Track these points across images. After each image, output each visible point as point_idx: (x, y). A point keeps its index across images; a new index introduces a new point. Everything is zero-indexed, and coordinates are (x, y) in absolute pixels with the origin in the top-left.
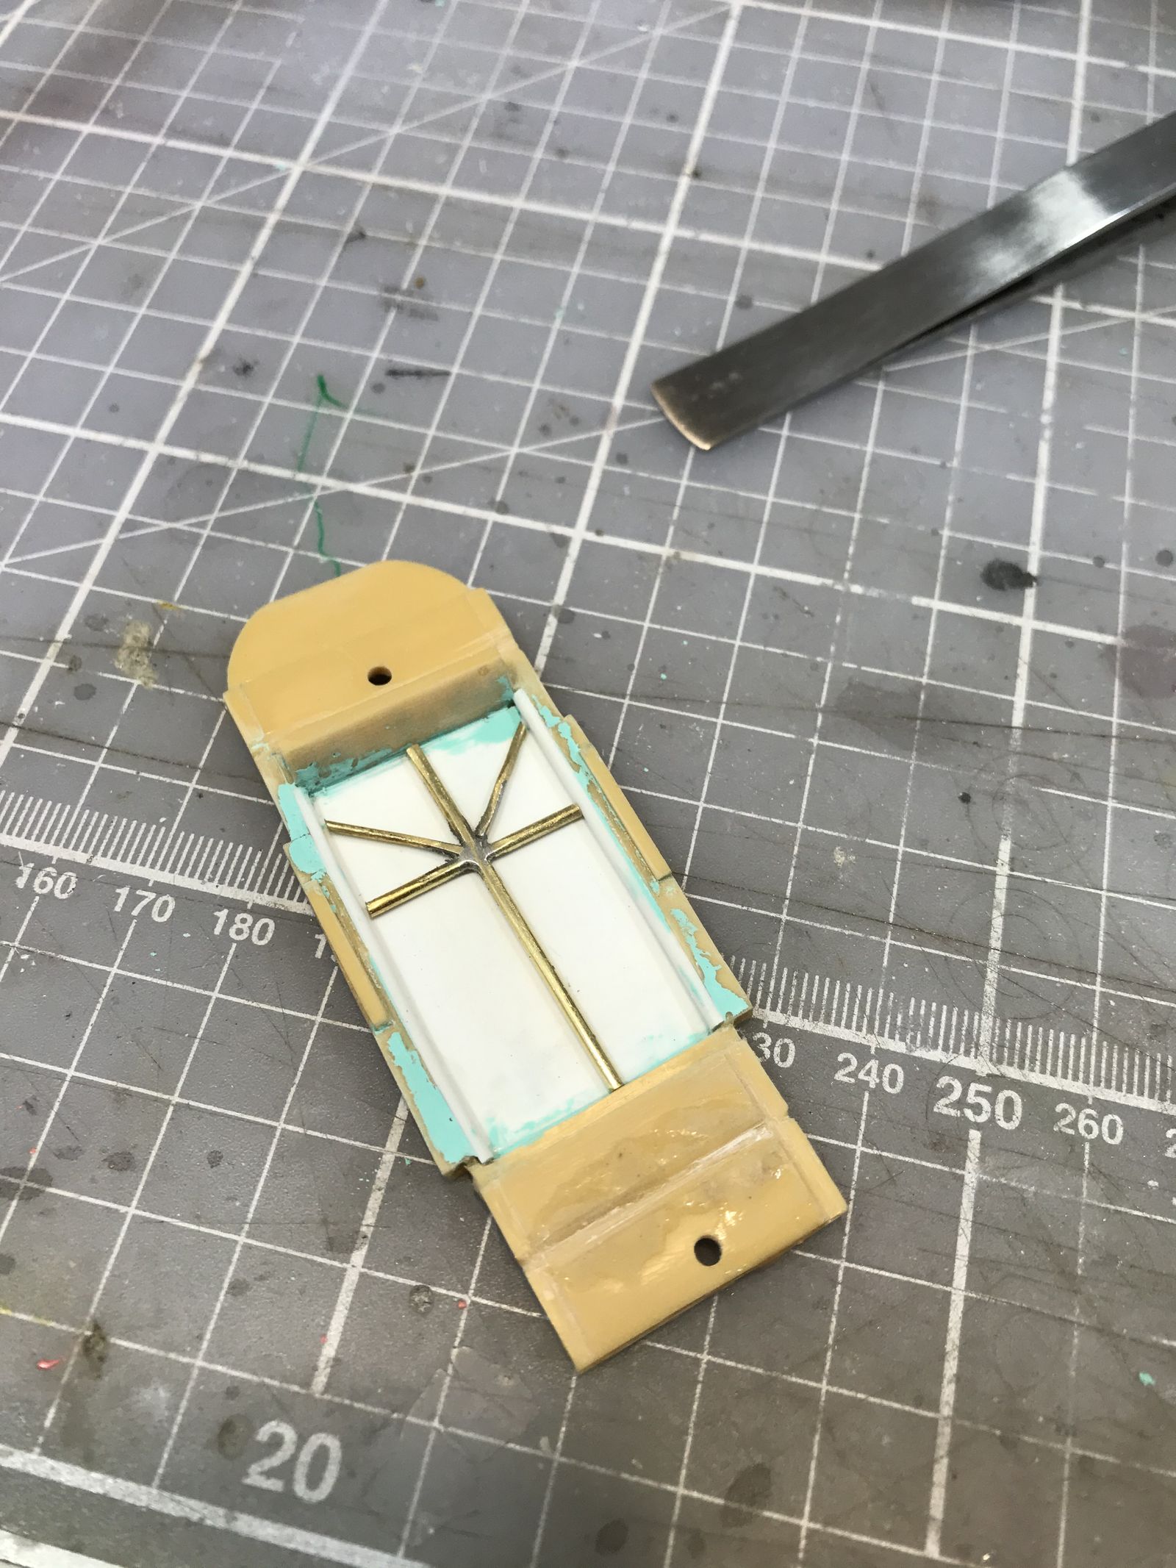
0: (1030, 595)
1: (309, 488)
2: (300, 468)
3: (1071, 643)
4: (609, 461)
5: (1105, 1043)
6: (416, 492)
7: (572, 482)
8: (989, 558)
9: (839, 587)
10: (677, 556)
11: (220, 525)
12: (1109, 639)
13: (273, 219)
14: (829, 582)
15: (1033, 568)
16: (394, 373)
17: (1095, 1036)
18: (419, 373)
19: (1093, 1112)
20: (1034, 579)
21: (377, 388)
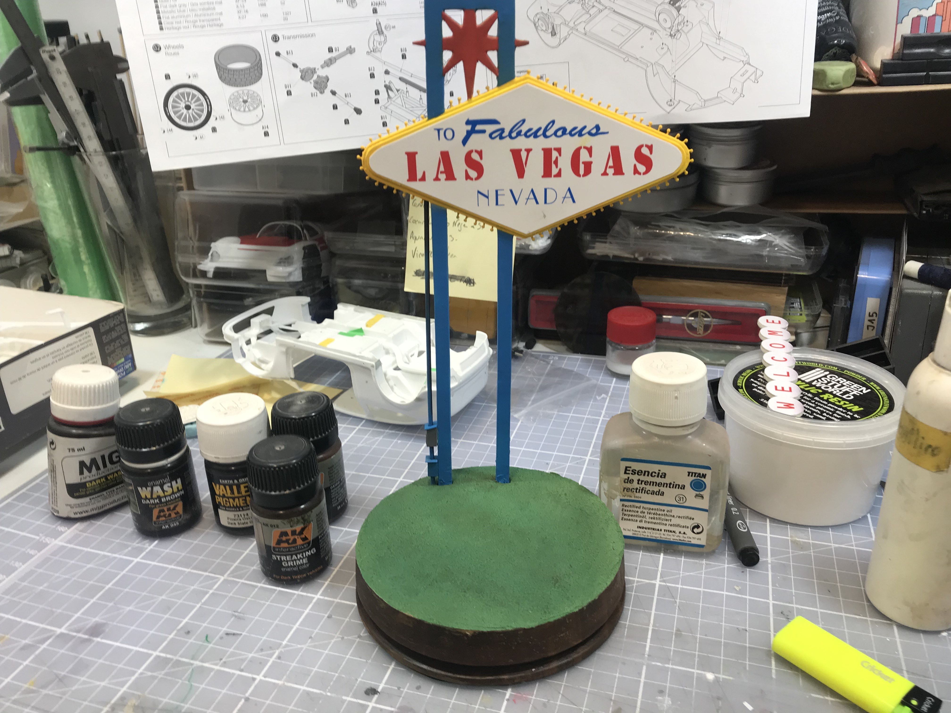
1: (192, 664)
2: (192, 659)
4: (276, 659)
6: (221, 666)
7: (262, 663)
8: (368, 687)
9: (324, 693)
10: (284, 684)
11: (166, 674)
13: (211, 592)
14: (322, 692)
16: (227, 634)
18: (234, 634)
21: (221, 638)
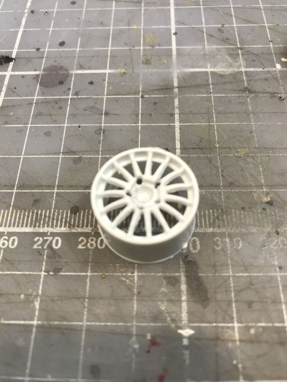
0: (11, 64)
3: (23, 76)
5: (15, 211)
12: (37, 73)
15: (13, 56)
17: (11, 208)
19: (7, 238)
20: (14, 59)
